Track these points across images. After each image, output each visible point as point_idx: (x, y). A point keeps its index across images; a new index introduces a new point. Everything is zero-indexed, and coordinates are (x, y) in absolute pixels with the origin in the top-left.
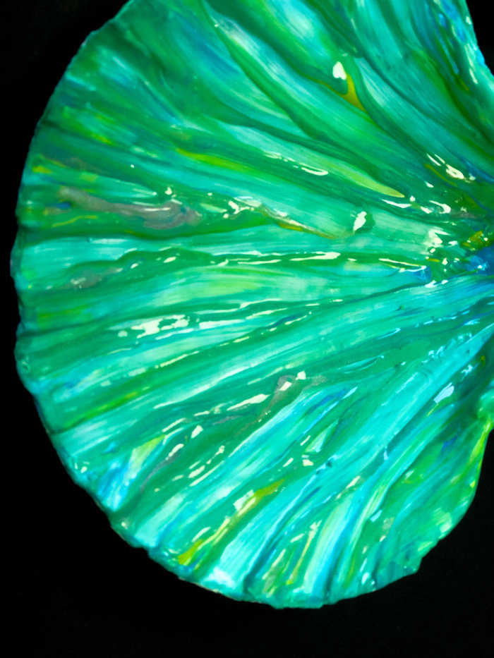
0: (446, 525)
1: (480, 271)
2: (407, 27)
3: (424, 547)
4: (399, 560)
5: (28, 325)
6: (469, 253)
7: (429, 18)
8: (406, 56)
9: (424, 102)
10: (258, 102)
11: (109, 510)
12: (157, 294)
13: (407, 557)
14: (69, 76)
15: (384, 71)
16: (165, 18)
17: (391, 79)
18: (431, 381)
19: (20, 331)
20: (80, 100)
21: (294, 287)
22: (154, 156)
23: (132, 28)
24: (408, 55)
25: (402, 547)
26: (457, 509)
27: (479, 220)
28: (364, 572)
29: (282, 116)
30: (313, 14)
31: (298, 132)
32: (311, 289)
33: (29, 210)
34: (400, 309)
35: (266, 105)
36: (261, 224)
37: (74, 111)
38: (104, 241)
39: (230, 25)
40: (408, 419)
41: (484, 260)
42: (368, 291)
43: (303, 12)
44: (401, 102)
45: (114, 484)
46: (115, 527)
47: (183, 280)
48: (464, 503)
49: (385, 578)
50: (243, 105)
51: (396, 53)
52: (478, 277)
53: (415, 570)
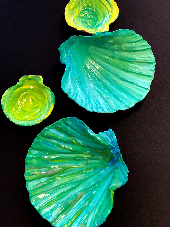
0: (109, 212)
1: (110, 165)
2: (78, 130)
3: (106, 217)
4: (102, 220)
5: (30, 195)
6: (107, 162)
7: (81, 128)
8: (81, 135)
9: (88, 140)
10: (61, 149)
11: (50, 222)
12: (53, 185)
13: (103, 219)
14: (27, 156)
15: (79, 138)
16: (39, 143)
17: (81, 139)
18: (104, 187)
19: (30, 196)
20: (30, 159)
21: (79, 177)
22: (46, 163)
23: (34, 146)
24: (81, 134)
25: (102, 217)
26: (110, 208)
27: (107, 156)
28: (96, 224)
29: (66, 150)
30: (63, 134)
31: (70, 152)
32: (82, 177)
33: (26, 177)
34: (98, 176)
35: (62, 149)
36: (69, 169)
37: (30, 161)
38: (42, 179)
39: (51, 140)
40: (101, 195)
41: (110, 163)
42: (92, 174)
43: (62, 134)
44: (84, 142)
45: (50, 218)
46: (52, 224)
47: (58, 181)
48: (111, 207)
49: (100, 224)
50: (58, 151)
51: (79, 135)
52: (110, 166)
53: (105, 221)
